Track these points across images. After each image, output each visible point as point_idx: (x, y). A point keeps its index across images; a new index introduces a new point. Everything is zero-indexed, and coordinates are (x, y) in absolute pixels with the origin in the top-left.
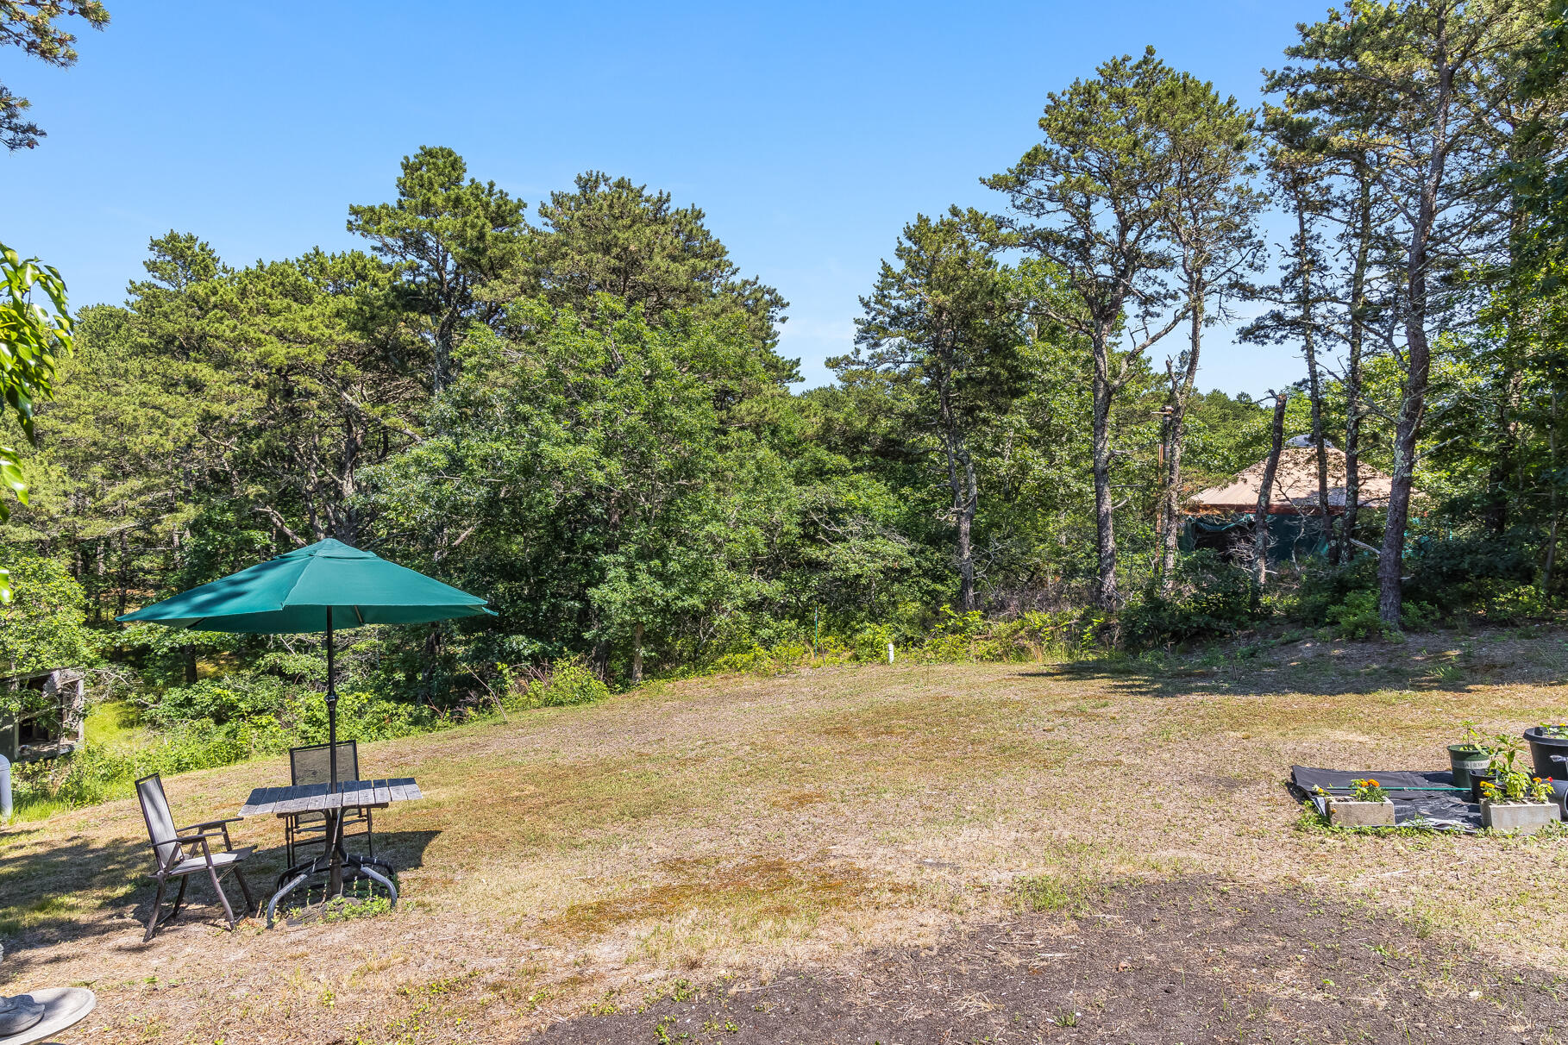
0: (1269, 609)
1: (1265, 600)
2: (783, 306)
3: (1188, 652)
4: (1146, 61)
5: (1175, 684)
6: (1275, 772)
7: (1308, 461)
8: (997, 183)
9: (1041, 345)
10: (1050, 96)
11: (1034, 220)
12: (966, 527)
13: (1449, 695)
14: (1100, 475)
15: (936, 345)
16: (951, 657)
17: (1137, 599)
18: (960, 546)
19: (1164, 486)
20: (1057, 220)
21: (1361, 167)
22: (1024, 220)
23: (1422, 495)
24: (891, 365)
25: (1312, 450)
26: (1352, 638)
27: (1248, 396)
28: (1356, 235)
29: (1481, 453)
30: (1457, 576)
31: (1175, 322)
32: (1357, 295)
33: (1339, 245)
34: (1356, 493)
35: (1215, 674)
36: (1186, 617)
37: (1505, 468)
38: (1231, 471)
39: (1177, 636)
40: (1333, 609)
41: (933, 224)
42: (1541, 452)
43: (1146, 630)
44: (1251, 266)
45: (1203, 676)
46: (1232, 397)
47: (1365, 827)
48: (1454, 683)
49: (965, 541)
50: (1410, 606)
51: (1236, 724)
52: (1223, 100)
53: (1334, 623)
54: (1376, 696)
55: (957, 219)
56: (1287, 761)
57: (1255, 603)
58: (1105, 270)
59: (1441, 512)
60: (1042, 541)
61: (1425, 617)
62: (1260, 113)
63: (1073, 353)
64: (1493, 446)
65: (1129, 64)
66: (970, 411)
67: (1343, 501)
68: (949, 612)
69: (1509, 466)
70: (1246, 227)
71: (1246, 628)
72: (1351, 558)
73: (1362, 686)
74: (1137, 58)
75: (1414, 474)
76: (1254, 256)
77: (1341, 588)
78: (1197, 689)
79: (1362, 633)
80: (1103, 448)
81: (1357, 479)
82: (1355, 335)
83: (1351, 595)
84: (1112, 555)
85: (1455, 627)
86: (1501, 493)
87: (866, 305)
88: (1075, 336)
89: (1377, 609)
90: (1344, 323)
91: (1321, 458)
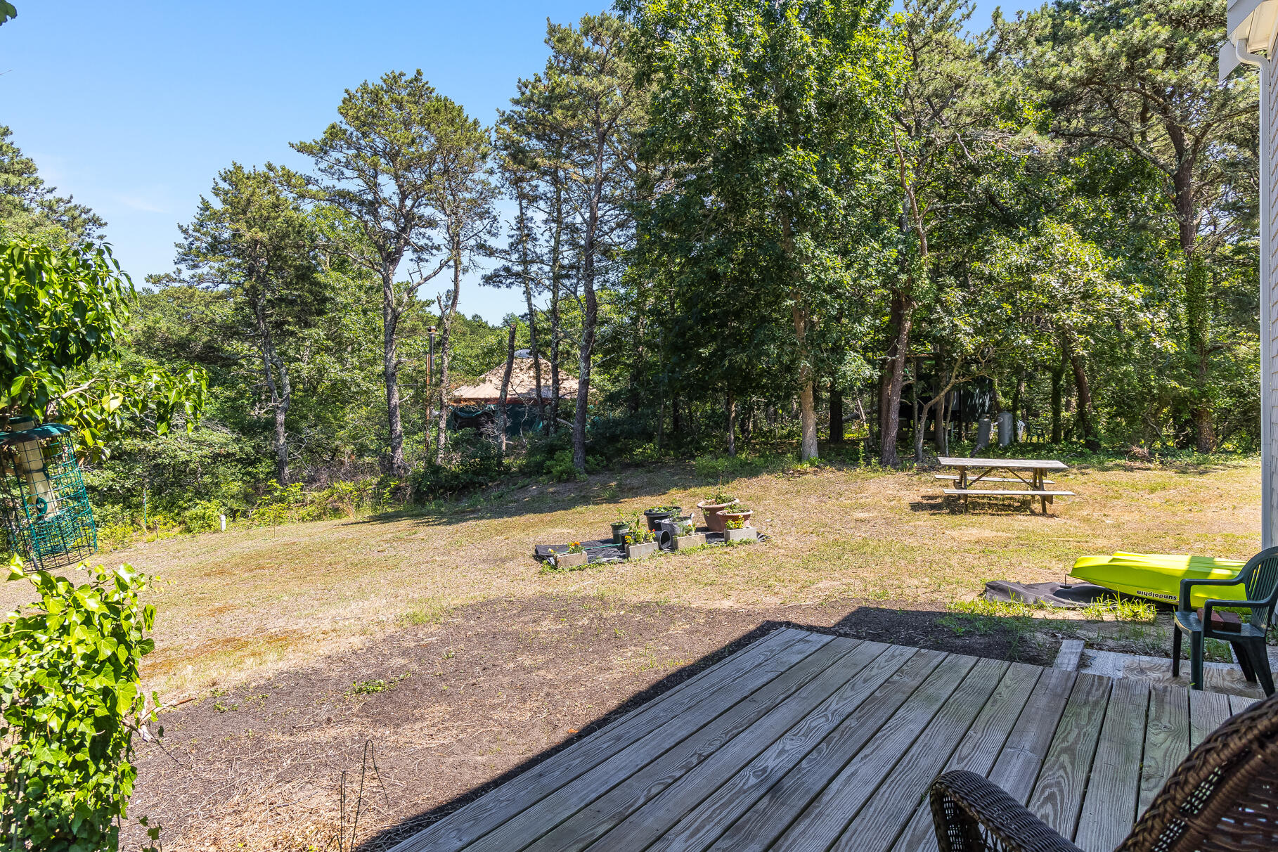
0: (508, 468)
1: (506, 461)
2: (101, 225)
3: (458, 500)
4: (416, 80)
5: (457, 517)
6: (526, 552)
7: (529, 368)
8: (303, 149)
9: (334, 274)
10: (347, 91)
11: (335, 182)
12: (281, 418)
13: (611, 506)
14: (388, 377)
15: (251, 272)
16: (278, 520)
17: (420, 466)
18: (277, 433)
19: (437, 385)
20: (353, 185)
21: (555, 181)
22: (327, 181)
23: (595, 390)
24: (210, 284)
25: (531, 360)
26: (560, 480)
27: (480, 317)
28: (553, 221)
29: (625, 364)
30: (614, 439)
31: (441, 268)
32: (555, 260)
33: (543, 226)
34: (558, 389)
35: (479, 510)
36: (456, 476)
37: (638, 372)
38: (475, 374)
39: (452, 489)
40: (548, 463)
41: (246, 171)
42: (655, 363)
43: (429, 487)
44: (489, 232)
45: (473, 512)
46: (469, 318)
47: (574, 567)
48: (613, 499)
49: (281, 429)
50: (589, 458)
51: (501, 533)
52: (471, 120)
53: (549, 472)
54: (574, 510)
55: (272, 174)
56: (532, 546)
57: (500, 464)
58: (390, 225)
59: (606, 401)
60: (342, 427)
61: (598, 464)
62: (493, 131)
63: (360, 282)
64: (631, 361)
65: (404, 79)
66: (279, 325)
67: (550, 395)
68: (275, 484)
69: (639, 373)
70: (486, 206)
71: (496, 480)
72: (556, 432)
73: (567, 505)
74: (410, 76)
75: (591, 377)
76: (491, 227)
77: (551, 450)
78: (470, 519)
79: (565, 476)
80: (391, 357)
81: (559, 380)
82: (554, 286)
83: (558, 453)
84: (400, 436)
85: (613, 470)
86: (636, 389)
87: (185, 231)
88: (359, 268)
89: (573, 461)
90: (549, 279)
91: (537, 366)
